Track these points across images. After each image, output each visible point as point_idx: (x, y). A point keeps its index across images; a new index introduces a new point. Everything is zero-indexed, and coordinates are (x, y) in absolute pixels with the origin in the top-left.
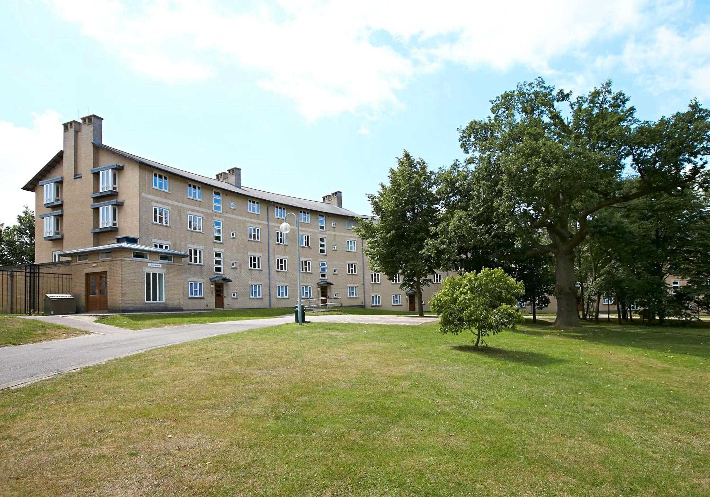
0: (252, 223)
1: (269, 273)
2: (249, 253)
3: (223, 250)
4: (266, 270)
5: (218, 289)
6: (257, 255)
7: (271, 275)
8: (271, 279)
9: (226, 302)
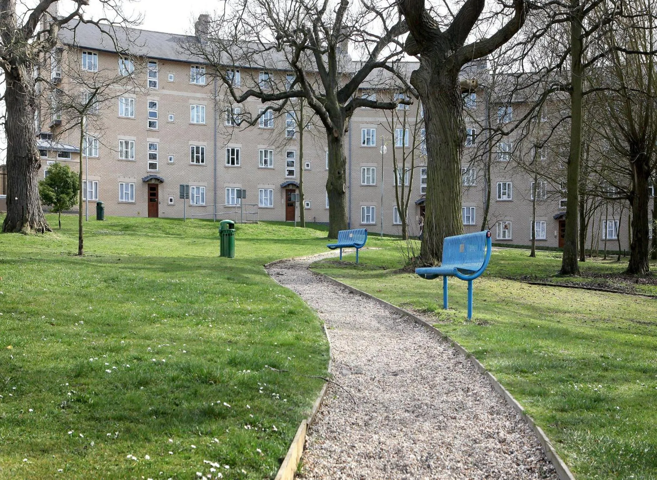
0: (194, 98)
1: (215, 170)
2: (190, 143)
3: (158, 140)
4: (211, 167)
5: (152, 192)
6: (201, 144)
7: (218, 172)
8: (218, 179)
9: (162, 209)
